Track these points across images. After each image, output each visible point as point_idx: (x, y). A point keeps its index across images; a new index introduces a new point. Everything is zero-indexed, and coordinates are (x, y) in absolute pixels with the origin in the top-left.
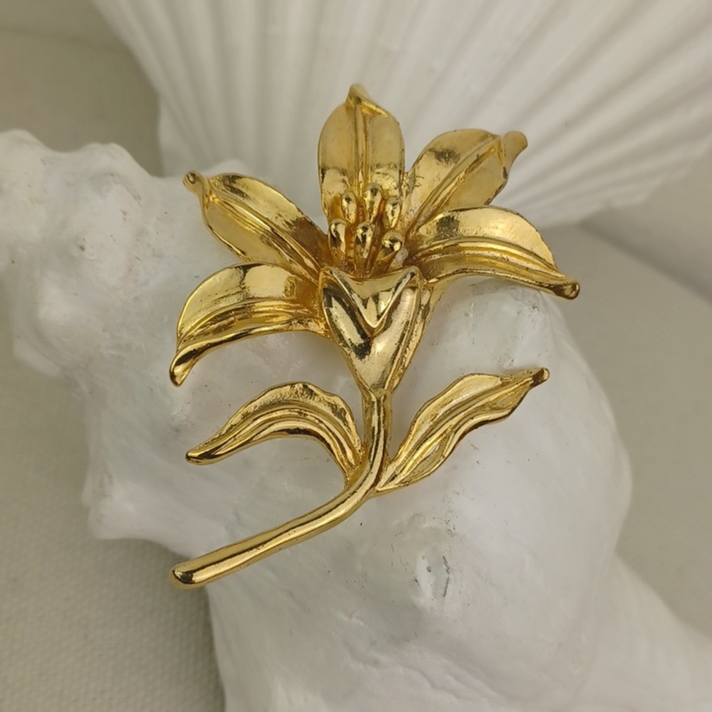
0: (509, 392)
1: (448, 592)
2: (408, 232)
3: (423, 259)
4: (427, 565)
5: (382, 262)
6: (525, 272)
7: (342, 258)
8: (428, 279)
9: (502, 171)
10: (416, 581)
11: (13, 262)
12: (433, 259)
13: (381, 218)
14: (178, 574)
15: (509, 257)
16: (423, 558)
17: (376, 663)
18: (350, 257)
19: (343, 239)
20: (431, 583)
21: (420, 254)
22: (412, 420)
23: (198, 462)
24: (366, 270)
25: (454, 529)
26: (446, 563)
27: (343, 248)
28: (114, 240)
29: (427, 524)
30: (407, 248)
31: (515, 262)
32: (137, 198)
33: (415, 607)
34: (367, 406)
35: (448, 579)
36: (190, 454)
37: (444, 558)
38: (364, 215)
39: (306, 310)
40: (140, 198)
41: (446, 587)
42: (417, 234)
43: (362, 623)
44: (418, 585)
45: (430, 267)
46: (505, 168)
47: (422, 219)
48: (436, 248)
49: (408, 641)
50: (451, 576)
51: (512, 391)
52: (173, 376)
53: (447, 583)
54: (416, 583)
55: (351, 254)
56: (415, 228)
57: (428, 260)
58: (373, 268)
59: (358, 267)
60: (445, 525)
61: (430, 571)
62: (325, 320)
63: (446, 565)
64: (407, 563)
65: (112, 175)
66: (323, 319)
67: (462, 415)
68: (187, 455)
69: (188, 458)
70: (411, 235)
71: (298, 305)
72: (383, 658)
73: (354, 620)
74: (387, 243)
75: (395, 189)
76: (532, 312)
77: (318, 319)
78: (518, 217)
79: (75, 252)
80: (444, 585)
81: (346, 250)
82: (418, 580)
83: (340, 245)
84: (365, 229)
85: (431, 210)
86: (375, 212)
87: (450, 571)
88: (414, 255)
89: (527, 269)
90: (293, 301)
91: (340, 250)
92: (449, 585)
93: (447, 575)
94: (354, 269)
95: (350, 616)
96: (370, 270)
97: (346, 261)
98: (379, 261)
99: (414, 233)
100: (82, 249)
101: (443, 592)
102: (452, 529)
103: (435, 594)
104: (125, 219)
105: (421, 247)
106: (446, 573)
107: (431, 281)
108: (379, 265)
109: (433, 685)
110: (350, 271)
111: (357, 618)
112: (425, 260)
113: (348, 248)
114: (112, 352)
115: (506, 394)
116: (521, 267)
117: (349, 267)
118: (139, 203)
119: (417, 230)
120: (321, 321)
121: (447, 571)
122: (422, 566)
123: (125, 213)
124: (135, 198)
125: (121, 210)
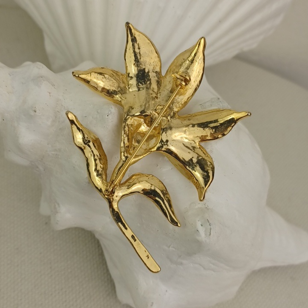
1: (211, 233)
4: (201, 224)
10: (198, 231)
11: (3, 120)
16: (199, 221)
17: (181, 264)
20: (204, 231)
25: (208, 206)
26: (209, 222)
28: (47, 105)
29: (197, 206)
33: (198, 241)
35: (211, 228)
37: (207, 220)
40: (54, 85)
41: (210, 231)
43: (174, 249)
44: (199, 232)
49: (195, 254)
50: (211, 227)
53: (210, 230)
54: (198, 232)
60: (204, 206)
61: (202, 226)
64: (192, 224)
65: (42, 77)
72: (184, 262)
73: (170, 248)
79: (32, 113)
80: (209, 231)
87: (211, 225)
92: (211, 231)
93: (210, 227)
95: (169, 247)
100: (35, 111)
101: (209, 234)
102: (207, 207)
103: (206, 235)
104: (50, 96)
106: (209, 226)
109: (205, 269)
111: (172, 247)
114: (53, 153)
118: (55, 88)
121: (210, 225)
122: (199, 224)
123: (50, 93)
124: (53, 86)
125: (48, 92)
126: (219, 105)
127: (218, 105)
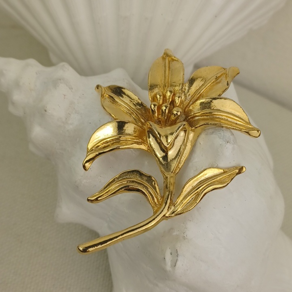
0: (227, 176)
2: (185, 108)
3: (191, 119)
4: (171, 252)
5: (173, 120)
6: (235, 125)
7: (156, 118)
8: (192, 127)
9: (227, 83)
12: (195, 119)
13: (173, 103)
14: (81, 249)
15: (228, 118)
16: (170, 249)
18: (160, 118)
19: (156, 111)
20: (171, 260)
21: (189, 117)
22: (183, 187)
23: (92, 202)
24: (166, 124)
25: (187, 236)
27: (156, 115)
28: (60, 107)
29: (175, 233)
30: (185, 115)
31: (231, 121)
32: (71, 88)
34: (165, 180)
35: (177, 259)
36: (89, 199)
37: (177, 250)
38: (166, 101)
39: (141, 140)
40: (72, 89)
41: (176, 263)
42: (189, 109)
44: (165, 260)
45: (194, 123)
46: (228, 82)
47: (191, 103)
48: (196, 115)
50: (179, 258)
51: (228, 175)
52: (84, 167)
53: (177, 261)
55: (160, 117)
56: (188, 107)
57: (193, 120)
58: (169, 123)
59: (163, 123)
60: (183, 234)
61: (171, 254)
62: (148, 144)
63: (177, 253)
64: (163, 250)
65: (60, 80)
66: (147, 144)
67: (205, 185)
68: (88, 199)
69: (88, 200)
70: (186, 110)
71: (137, 138)
74: (175, 112)
75: (180, 90)
76: (226, 144)
77: (145, 144)
78: (232, 101)
79: (43, 112)
81: (157, 115)
82: (165, 258)
83: (155, 113)
84: (166, 107)
85: (195, 99)
86: (171, 100)
88: (187, 118)
89: (236, 124)
90: (135, 136)
91: (155, 115)
94: (161, 124)
96: (168, 124)
97: (158, 120)
98: (171, 120)
99: (187, 109)
100: (46, 111)
101: (174, 265)
102: (186, 236)
103: (171, 265)
104: (64, 98)
105: (190, 114)
106: (177, 257)
107: (193, 128)
108: (171, 122)
110: (159, 124)
112: (192, 120)
113: (158, 115)
114: (60, 151)
115: (225, 177)
116: (234, 123)
117: (159, 122)
118: (71, 91)
119: (189, 107)
120: (147, 145)
122: (168, 252)
123: (65, 95)
124: (70, 89)
125: (63, 94)
126: (221, 134)
127: (219, 133)
